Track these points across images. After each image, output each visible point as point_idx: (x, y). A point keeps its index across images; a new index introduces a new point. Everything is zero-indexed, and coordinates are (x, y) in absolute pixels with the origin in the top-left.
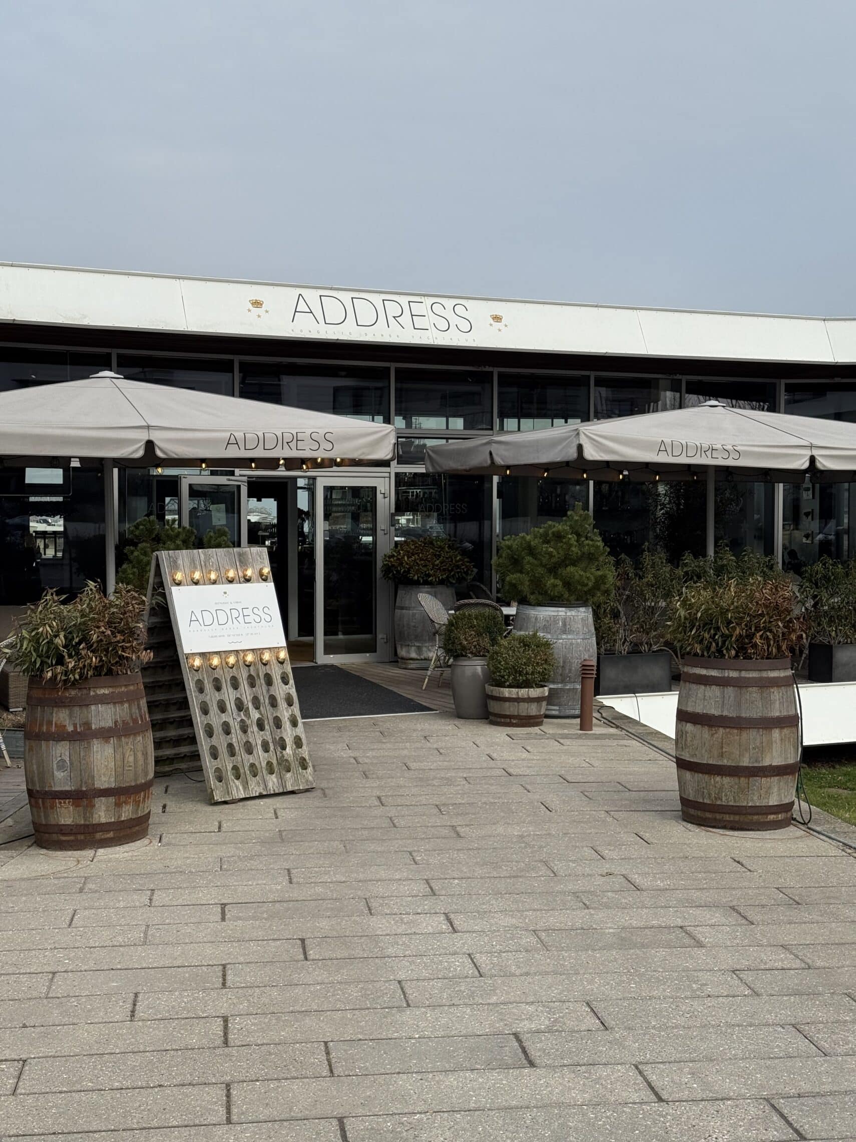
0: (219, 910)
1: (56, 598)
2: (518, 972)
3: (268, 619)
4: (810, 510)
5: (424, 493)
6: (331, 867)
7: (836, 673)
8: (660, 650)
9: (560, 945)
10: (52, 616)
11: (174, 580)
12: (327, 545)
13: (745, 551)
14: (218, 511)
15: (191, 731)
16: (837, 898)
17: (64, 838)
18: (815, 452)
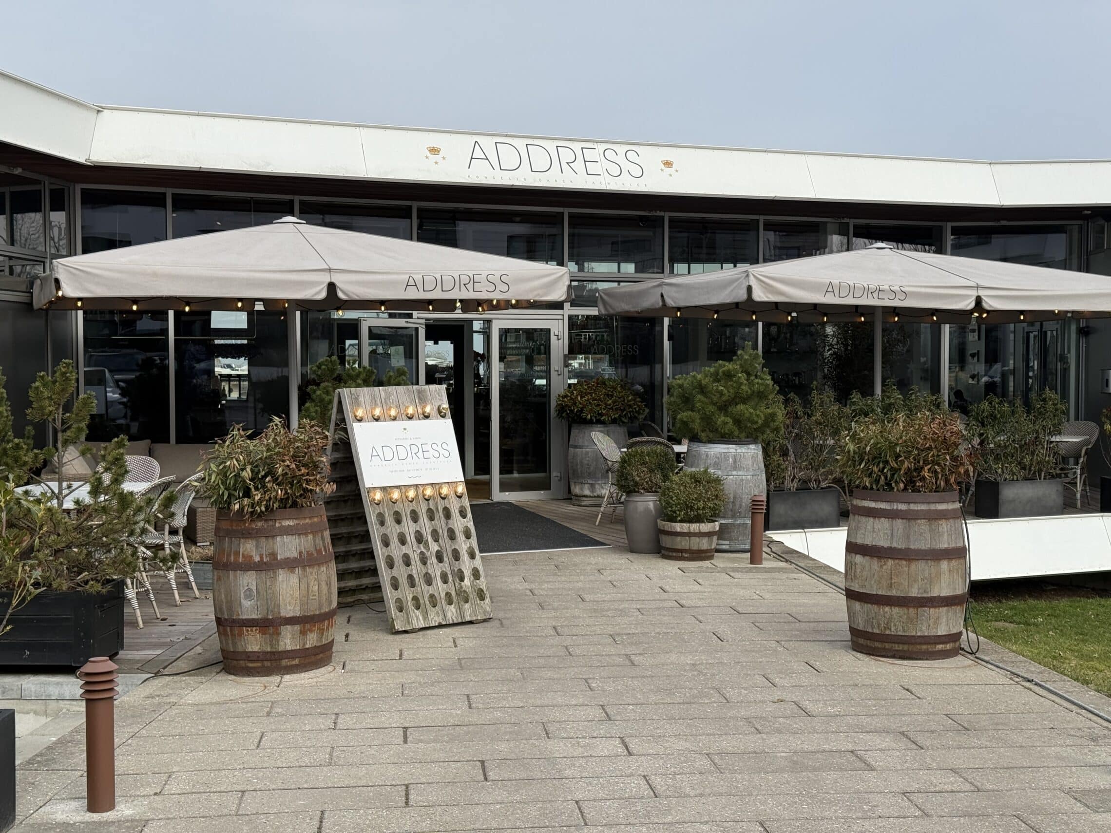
0: (402, 733)
1: (242, 433)
2: (692, 794)
3: (447, 454)
4: (976, 351)
5: (596, 336)
6: (509, 693)
7: (1002, 509)
8: (828, 487)
9: (733, 767)
10: (239, 450)
11: (356, 416)
12: (502, 387)
13: (912, 390)
14: (397, 353)
15: (372, 564)
16: (1005, 724)
17: (251, 665)
18: (981, 293)
